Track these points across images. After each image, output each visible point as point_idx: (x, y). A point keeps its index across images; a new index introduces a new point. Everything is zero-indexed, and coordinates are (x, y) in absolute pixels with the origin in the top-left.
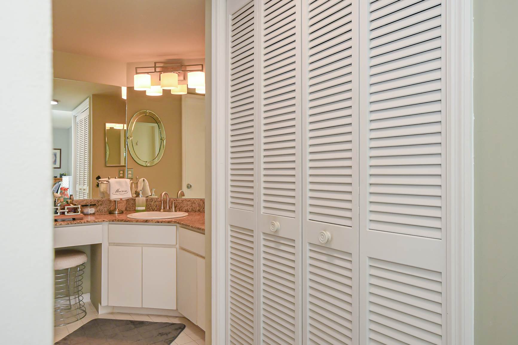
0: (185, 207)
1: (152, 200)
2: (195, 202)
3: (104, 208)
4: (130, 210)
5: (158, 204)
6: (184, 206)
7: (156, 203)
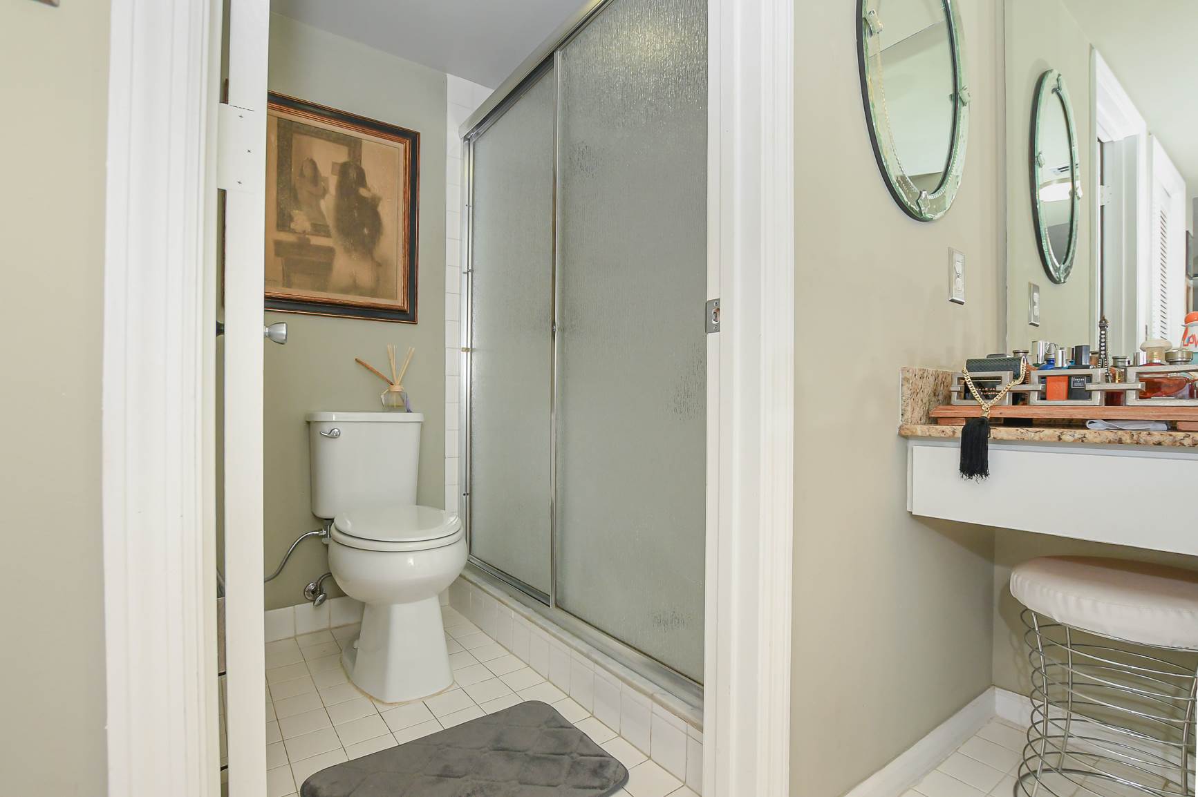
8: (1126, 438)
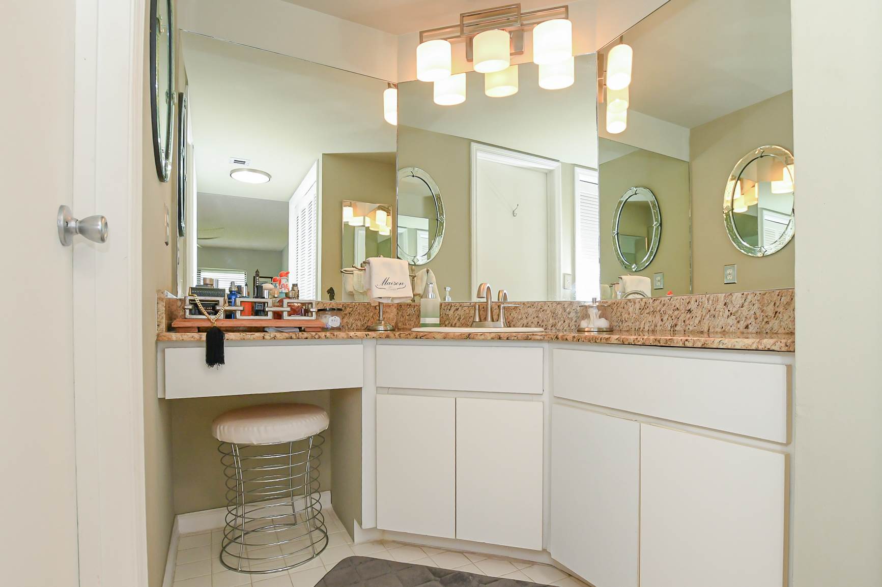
0: (521, 319)
1: (451, 307)
2: (545, 308)
3: (356, 320)
4: (405, 326)
5: (462, 314)
6: (520, 317)
7: (458, 312)
8: (294, 336)
